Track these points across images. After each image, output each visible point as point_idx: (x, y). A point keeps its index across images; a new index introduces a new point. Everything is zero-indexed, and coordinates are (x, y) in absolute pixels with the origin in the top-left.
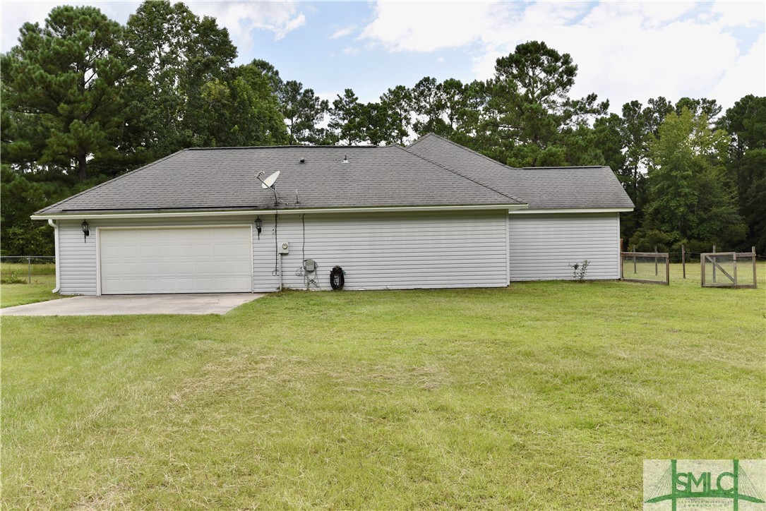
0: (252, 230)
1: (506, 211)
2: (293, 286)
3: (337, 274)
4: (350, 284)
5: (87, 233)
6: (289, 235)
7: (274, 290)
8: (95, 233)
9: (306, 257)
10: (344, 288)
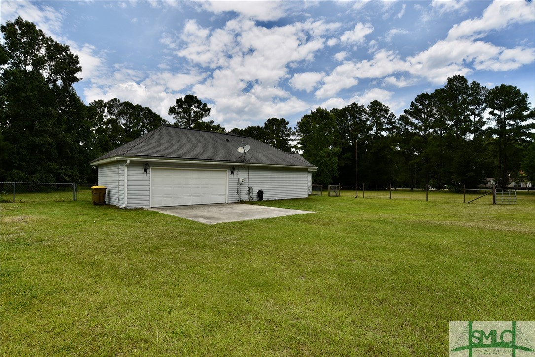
0: (228, 172)
1: (308, 169)
2: (244, 199)
3: (260, 194)
4: (266, 197)
5: (146, 170)
6: (243, 175)
7: (237, 201)
8: (150, 171)
9: (249, 186)
10: (263, 200)
